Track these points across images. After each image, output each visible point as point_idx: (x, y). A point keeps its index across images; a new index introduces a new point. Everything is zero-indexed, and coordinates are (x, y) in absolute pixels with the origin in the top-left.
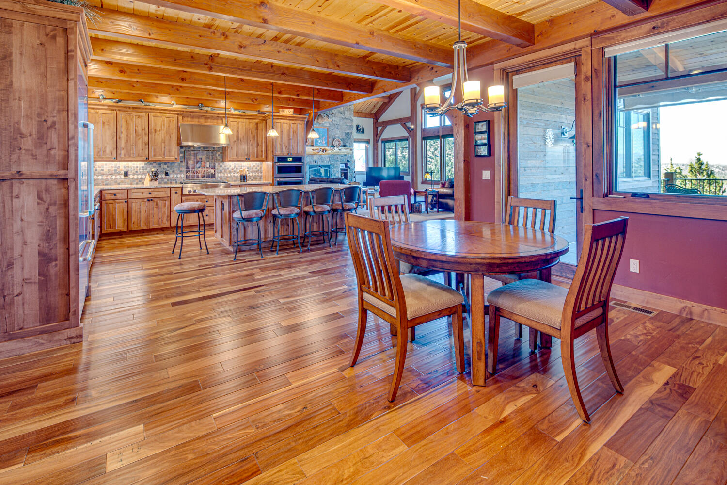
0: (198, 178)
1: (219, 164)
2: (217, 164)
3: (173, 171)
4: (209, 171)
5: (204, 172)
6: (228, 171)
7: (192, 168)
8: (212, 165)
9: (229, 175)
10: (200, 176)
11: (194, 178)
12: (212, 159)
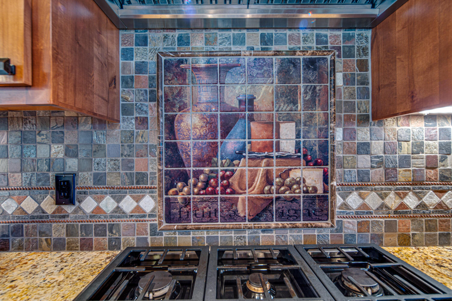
0: (233, 216)
1: (350, 135)
2: (339, 134)
3: (99, 179)
4: (296, 174)
5: (268, 181)
6: (403, 175)
7: (202, 161)
8: (313, 139)
9: (411, 201)
10: (243, 209)
11: (211, 216)
12: (311, 104)
